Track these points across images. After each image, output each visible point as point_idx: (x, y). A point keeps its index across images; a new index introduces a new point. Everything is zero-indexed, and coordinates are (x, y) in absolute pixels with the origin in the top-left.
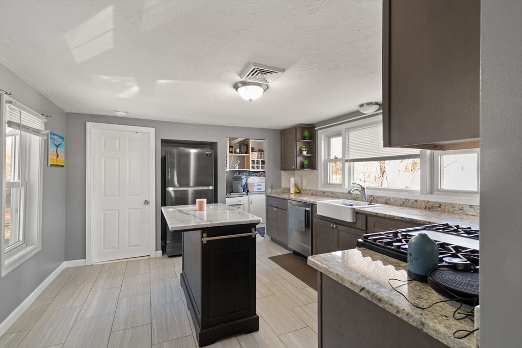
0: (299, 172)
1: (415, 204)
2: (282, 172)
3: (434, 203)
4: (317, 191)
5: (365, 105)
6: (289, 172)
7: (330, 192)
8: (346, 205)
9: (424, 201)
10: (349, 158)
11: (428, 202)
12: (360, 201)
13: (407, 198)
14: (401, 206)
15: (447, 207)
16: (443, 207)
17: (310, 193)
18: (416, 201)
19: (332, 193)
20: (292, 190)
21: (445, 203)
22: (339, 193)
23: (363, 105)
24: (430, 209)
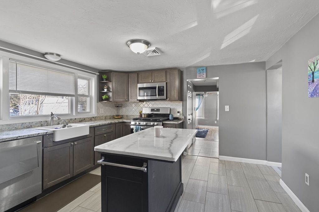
3: (82, 118)
9: (79, 118)
11: (80, 118)
16: (85, 120)
18: (75, 119)
21: (86, 118)
23: (52, 54)
24: (81, 121)
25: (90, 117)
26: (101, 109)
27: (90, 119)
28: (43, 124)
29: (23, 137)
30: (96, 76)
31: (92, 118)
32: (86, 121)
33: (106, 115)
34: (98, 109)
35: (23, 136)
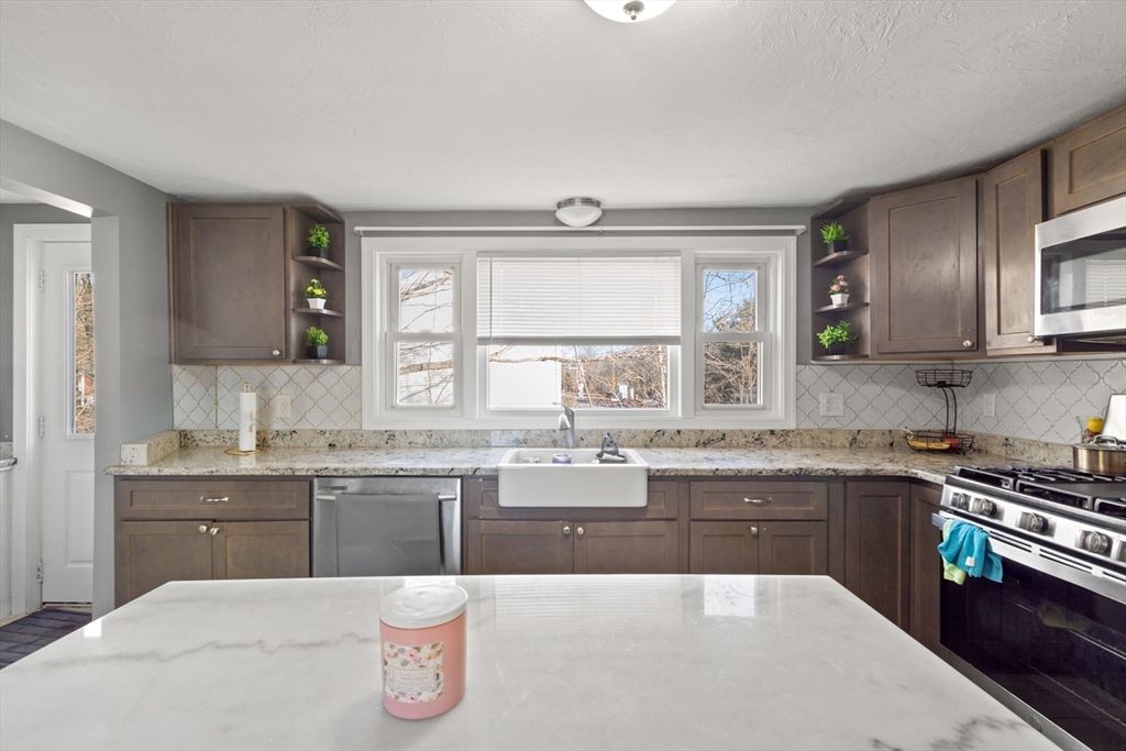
0: (291, 369)
1: (677, 439)
2: (176, 369)
3: (713, 432)
4: (358, 433)
5: (578, 204)
6: (199, 369)
7: (419, 433)
8: (555, 461)
9: (695, 432)
10: (494, 335)
11: (702, 431)
12: (562, 447)
13: (660, 428)
14: (646, 446)
15: (735, 438)
16: (728, 439)
17: (323, 442)
18: (679, 432)
19: (430, 433)
20: (248, 441)
21: (732, 431)
22: (459, 431)
23: (570, 202)
24: (705, 445)
25: (755, 428)
26: (823, 398)
27: (750, 440)
28: (558, 438)
29: (410, 474)
30: (792, 240)
31: (762, 433)
32: (730, 447)
33: (856, 426)
34: (801, 393)
35: (411, 470)
